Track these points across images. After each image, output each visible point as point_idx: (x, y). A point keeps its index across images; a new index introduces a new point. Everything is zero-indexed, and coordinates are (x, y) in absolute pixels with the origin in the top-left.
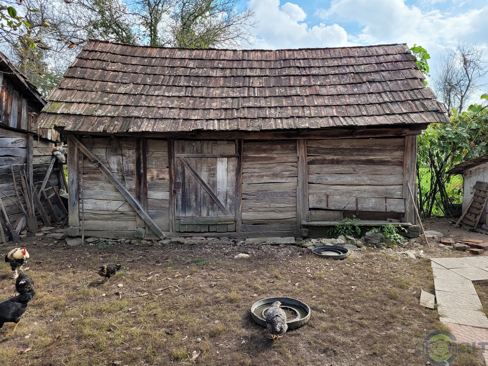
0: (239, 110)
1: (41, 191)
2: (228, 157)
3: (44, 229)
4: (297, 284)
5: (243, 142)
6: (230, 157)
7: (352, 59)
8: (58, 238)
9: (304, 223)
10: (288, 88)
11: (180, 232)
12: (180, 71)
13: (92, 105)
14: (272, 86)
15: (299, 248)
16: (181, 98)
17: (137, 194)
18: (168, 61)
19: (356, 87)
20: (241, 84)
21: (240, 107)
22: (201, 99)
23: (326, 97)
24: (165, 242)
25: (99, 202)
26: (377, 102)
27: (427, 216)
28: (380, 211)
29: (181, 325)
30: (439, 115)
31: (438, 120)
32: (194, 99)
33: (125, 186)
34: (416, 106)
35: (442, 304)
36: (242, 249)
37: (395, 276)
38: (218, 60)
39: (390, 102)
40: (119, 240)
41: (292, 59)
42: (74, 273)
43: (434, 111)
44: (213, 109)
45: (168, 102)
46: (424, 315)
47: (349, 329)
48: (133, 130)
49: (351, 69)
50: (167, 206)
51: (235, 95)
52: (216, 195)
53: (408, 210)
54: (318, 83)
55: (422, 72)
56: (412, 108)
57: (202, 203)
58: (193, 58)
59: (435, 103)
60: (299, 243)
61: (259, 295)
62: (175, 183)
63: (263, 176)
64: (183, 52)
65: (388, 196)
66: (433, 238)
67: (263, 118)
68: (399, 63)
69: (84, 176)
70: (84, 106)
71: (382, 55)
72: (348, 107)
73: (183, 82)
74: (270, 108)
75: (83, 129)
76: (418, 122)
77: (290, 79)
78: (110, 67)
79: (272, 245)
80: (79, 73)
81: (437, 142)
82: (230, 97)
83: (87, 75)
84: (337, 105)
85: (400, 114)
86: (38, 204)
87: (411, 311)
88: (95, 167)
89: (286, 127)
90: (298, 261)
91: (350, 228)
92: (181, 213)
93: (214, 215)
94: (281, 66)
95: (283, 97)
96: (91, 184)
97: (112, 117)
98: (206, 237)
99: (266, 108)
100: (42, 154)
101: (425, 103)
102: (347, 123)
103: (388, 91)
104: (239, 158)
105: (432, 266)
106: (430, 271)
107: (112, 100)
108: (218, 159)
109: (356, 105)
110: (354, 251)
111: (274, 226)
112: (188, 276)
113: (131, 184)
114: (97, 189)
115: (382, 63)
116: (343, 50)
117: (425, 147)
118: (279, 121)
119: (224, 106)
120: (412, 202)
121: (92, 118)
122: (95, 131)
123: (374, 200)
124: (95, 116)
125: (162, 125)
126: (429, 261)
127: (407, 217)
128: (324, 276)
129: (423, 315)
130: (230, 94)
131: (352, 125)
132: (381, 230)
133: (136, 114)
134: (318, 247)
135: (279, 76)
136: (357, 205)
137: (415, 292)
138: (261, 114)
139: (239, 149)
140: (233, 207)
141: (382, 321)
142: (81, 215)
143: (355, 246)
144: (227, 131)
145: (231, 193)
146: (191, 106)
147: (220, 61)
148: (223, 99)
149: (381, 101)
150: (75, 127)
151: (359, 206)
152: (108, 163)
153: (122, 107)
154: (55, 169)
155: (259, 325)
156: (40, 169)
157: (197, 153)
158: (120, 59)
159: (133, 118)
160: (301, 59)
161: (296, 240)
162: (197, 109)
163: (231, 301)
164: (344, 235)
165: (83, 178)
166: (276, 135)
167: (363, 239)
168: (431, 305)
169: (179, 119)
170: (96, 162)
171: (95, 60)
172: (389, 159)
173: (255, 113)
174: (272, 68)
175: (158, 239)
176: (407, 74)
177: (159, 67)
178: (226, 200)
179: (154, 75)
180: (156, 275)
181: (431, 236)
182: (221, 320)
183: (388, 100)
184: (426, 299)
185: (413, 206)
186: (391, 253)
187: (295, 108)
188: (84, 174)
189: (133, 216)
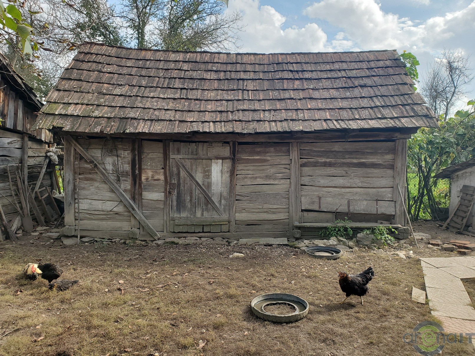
0: (234, 113)
1: (35, 191)
2: (223, 159)
3: (39, 228)
4: (293, 282)
5: (237, 144)
6: (224, 159)
7: (344, 64)
8: (53, 237)
9: (297, 224)
10: (281, 92)
11: (174, 232)
12: (175, 74)
13: (89, 106)
14: (265, 89)
15: (291, 248)
16: (176, 100)
17: (131, 195)
18: (162, 63)
19: (348, 91)
20: (235, 88)
21: (235, 109)
22: (196, 101)
23: (319, 101)
24: (159, 242)
25: (94, 202)
26: (369, 106)
27: (415, 219)
28: (371, 213)
29: (184, 318)
30: (428, 119)
31: (428, 124)
32: (190, 101)
33: (120, 187)
34: (406, 110)
35: (433, 299)
36: (236, 249)
37: (387, 274)
38: (212, 63)
39: (381, 107)
40: (113, 240)
41: (285, 63)
42: (74, 269)
43: (424, 116)
44: (208, 111)
45: (163, 104)
46: (417, 309)
47: (346, 322)
48: (130, 130)
49: (343, 74)
50: (162, 207)
51: (229, 98)
52: (210, 196)
53: (398, 212)
54: (312, 87)
55: (412, 78)
56: (402, 112)
57: (196, 204)
58: (187, 60)
59: (424, 108)
60: (292, 244)
61: (257, 292)
62: (170, 184)
63: (256, 178)
64: (177, 54)
65: (379, 199)
66: (422, 239)
67: (258, 121)
68: (390, 68)
69: (80, 176)
70: (82, 107)
71: (373, 61)
72: (341, 110)
73: (178, 84)
74: (263, 110)
75: (81, 130)
76: (409, 126)
77: (283, 83)
78: (106, 69)
79: (265, 245)
80: (75, 74)
81: (425, 146)
82: (225, 100)
83: (84, 77)
84: (330, 109)
85: (391, 118)
86: (32, 204)
87: (403, 306)
88: (91, 167)
89: (280, 130)
90: (292, 260)
91: (342, 230)
92: (175, 214)
93: (208, 216)
94: (274, 69)
95: (277, 101)
96: (86, 184)
97: (109, 118)
98: (200, 238)
99: (260, 111)
100: (37, 155)
101: (415, 108)
102: (341, 126)
103: (379, 96)
104: (233, 159)
105: (422, 265)
106: (420, 269)
107: (109, 102)
108: (213, 160)
109: (349, 108)
110: (346, 251)
111: (266, 227)
112: (187, 274)
113: (127, 184)
114: (92, 189)
115: (373, 68)
116: (335, 55)
117: (414, 151)
118: (273, 124)
119: (219, 109)
120: (402, 204)
121: (89, 119)
122: (92, 131)
123: (365, 203)
124: (92, 117)
125: (159, 126)
126: (419, 260)
127: (397, 219)
128: (319, 274)
129: (415, 309)
130: (225, 97)
131: (345, 128)
132: (372, 231)
133: (132, 115)
134: (311, 247)
135: (273, 79)
136: (349, 207)
137: (407, 289)
138: (256, 117)
139: (233, 151)
140: (227, 208)
141: (377, 314)
142: (77, 215)
143: (347, 247)
144: (223, 133)
145: (225, 194)
146: (186, 108)
147: (214, 64)
148: (218, 102)
149: (373, 106)
150: (73, 128)
151: (351, 208)
152: (104, 163)
153: (118, 108)
154: (48, 170)
155: (260, 318)
156: (35, 170)
157: (192, 155)
158: (116, 61)
159: (130, 119)
160: (294, 63)
161: (288, 241)
162: (192, 111)
163: (231, 297)
164: (336, 237)
165: (79, 178)
166: (269, 138)
167: (355, 241)
168: (422, 300)
169: (175, 121)
170: (92, 162)
171: (91, 62)
172: (381, 162)
173: (250, 116)
174: (265, 72)
175: (152, 239)
176: (397, 79)
177: (154, 70)
178: (220, 201)
179: (149, 77)
180: (154, 273)
181: (420, 238)
182: (222, 314)
183: (379, 105)
184: (417, 294)
185: (403, 208)
186: (382, 253)
187: (289, 111)
188: (80, 174)
189: (128, 217)
